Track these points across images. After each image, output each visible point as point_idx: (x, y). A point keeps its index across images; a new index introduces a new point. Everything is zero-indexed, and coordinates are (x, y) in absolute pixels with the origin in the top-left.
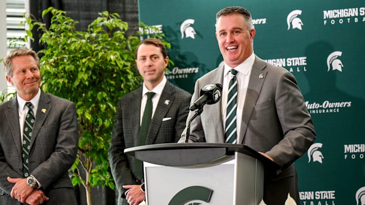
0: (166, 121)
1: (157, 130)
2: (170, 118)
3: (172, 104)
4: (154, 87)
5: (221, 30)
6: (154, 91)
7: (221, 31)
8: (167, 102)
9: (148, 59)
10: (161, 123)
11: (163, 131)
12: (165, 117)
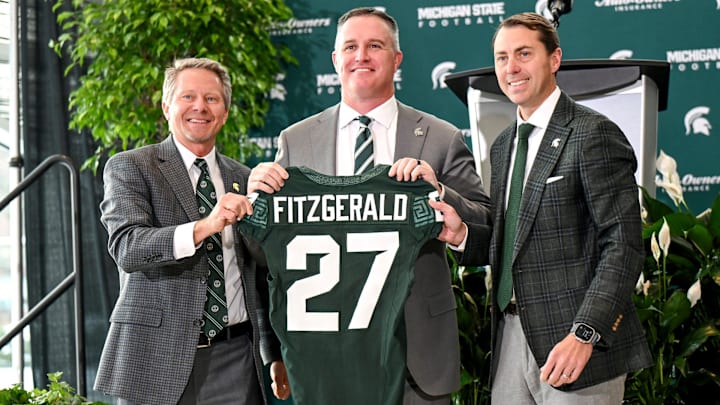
0: (553, 183)
1: (538, 203)
2: (562, 177)
3: (566, 143)
4: (530, 114)
5: (349, 39)
6: (531, 121)
7: (347, 42)
8: (555, 143)
9: (511, 57)
10: (545, 188)
11: (549, 204)
12: (552, 175)
